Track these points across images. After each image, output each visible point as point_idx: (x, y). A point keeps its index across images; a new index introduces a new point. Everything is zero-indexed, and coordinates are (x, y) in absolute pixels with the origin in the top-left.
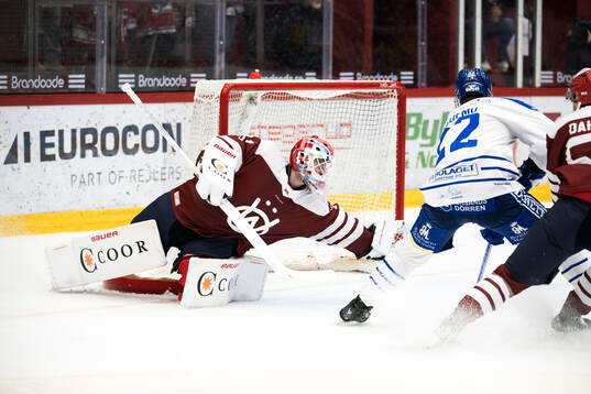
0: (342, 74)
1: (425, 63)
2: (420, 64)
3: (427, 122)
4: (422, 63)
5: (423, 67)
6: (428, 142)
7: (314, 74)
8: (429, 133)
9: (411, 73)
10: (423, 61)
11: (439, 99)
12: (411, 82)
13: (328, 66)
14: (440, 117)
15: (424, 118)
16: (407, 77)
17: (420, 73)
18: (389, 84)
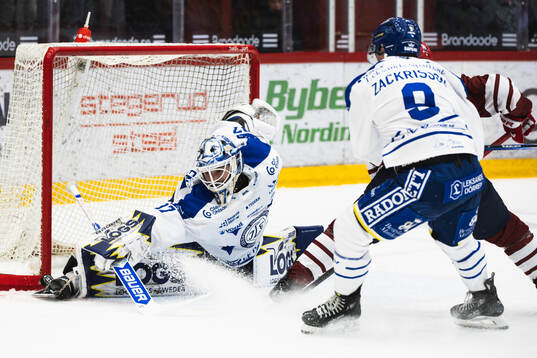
0: (195, 37)
1: (291, 24)
2: (285, 25)
3: (293, 91)
4: (287, 24)
5: (288, 27)
6: (295, 113)
7: (163, 36)
8: (296, 103)
9: (275, 35)
10: (288, 22)
11: (307, 65)
12: (275, 46)
13: (179, 26)
14: (308, 85)
15: (290, 86)
16: (270, 40)
17: (285, 34)
18: (240, 47)
